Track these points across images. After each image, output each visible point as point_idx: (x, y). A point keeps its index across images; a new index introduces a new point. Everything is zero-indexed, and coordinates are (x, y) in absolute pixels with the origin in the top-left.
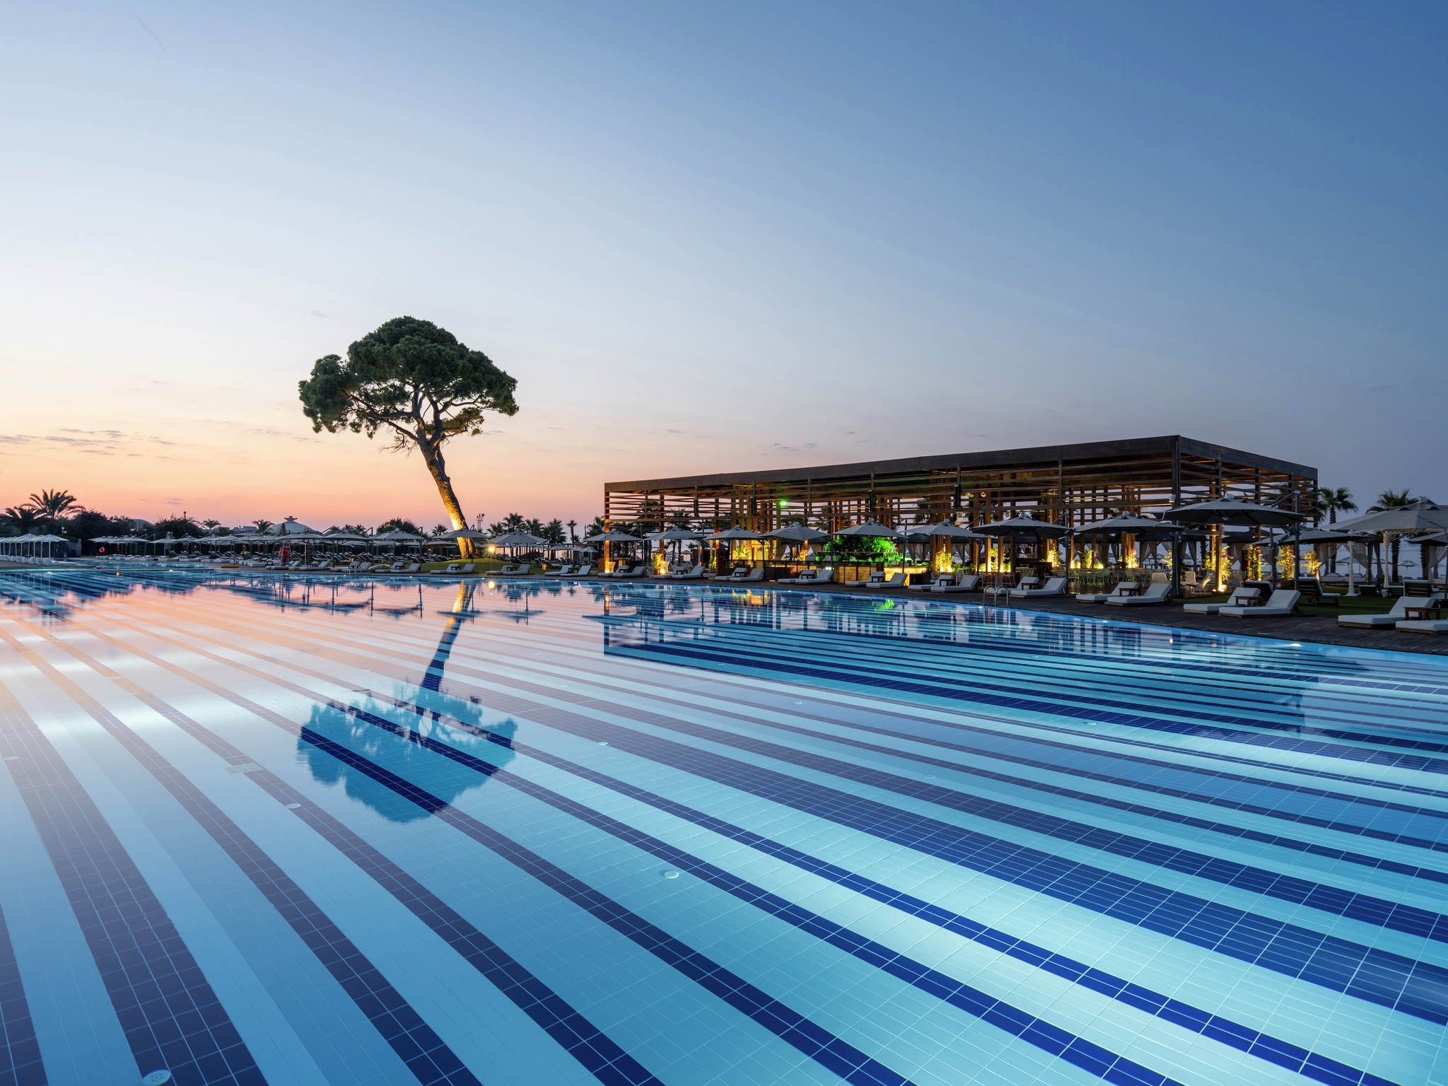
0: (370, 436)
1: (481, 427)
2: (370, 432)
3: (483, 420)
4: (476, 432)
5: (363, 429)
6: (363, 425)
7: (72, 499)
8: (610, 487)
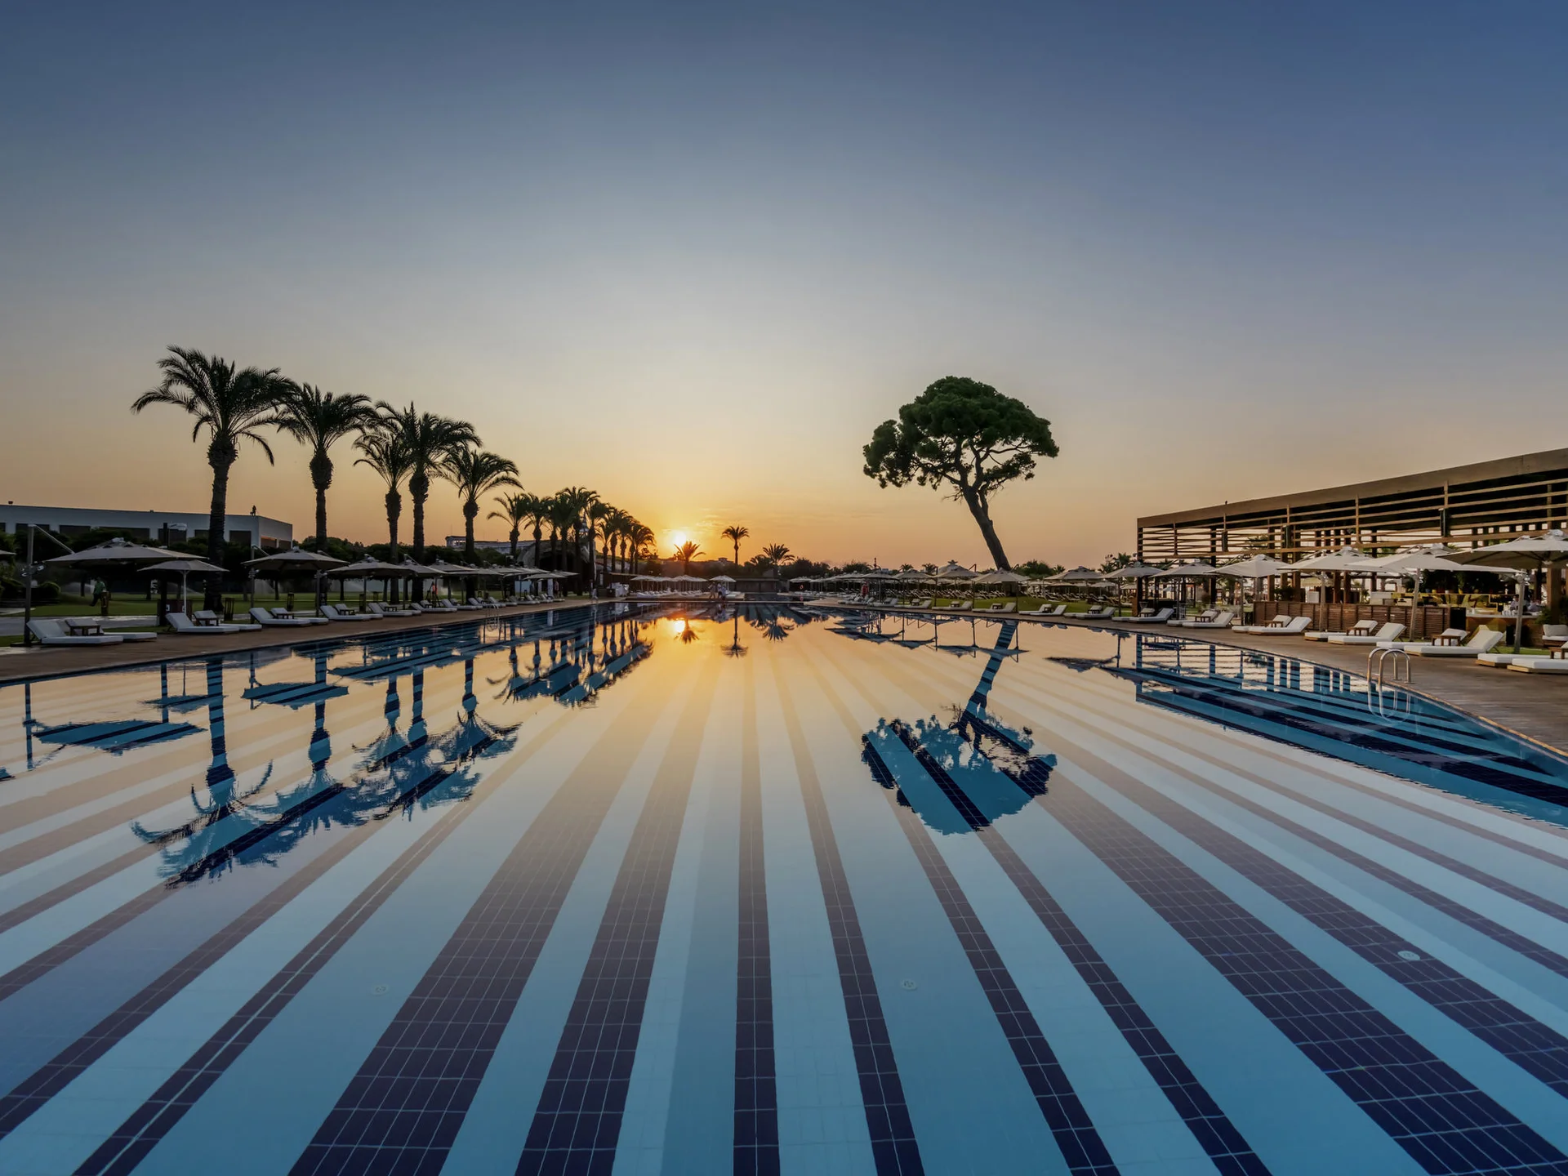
0: (935, 487)
1: (1033, 471)
2: (934, 483)
3: (1034, 465)
4: (1030, 476)
5: (928, 482)
6: (928, 478)
7: (786, 550)
8: (1143, 523)
